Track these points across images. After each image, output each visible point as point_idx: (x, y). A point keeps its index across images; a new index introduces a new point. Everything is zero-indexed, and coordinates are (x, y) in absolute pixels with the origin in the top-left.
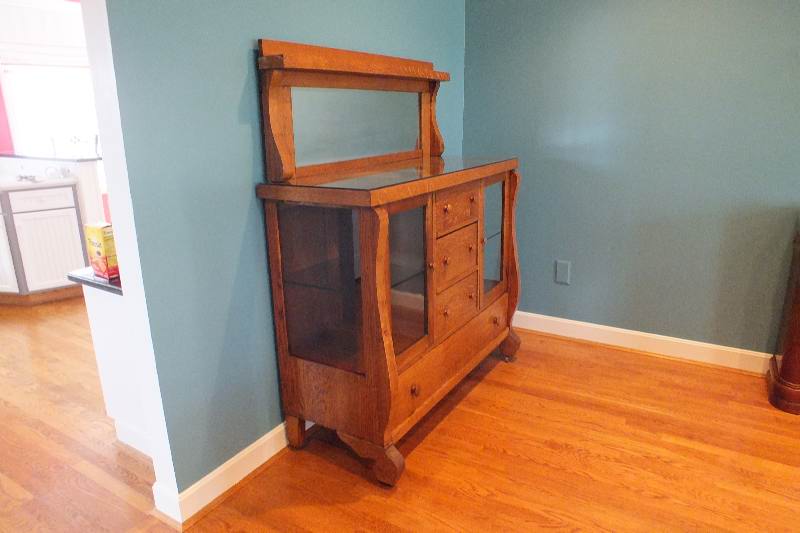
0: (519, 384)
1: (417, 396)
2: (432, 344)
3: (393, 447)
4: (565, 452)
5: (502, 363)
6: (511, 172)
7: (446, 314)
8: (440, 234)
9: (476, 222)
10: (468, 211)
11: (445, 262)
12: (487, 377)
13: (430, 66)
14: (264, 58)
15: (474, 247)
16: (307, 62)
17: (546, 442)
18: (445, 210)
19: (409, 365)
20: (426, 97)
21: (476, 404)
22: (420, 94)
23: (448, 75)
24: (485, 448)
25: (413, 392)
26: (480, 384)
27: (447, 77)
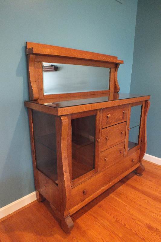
0: (140, 188)
1: (85, 195)
2: (96, 172)
3: (70, 218)
4: (155, 234)
5: (136, 176)
6: (146, 101)
7: (105, 160)
8: (103, 127)
9: (126, 121)
10: (121, 117)
11: (106, 139)
12: (127, 182)
13: (116, 58)
14: (27, 50)
15: (123, 132)
16: (47, 52)
17: (147, 224)
18: (107, 117)
19: (82, 183)
20: (113, 70)
21: (119, 195)
22: (110, 69)
23: (122, 61)
24: (116, 221)
25: (84, 192)
26: (123, 185)
27: (122, 62)
